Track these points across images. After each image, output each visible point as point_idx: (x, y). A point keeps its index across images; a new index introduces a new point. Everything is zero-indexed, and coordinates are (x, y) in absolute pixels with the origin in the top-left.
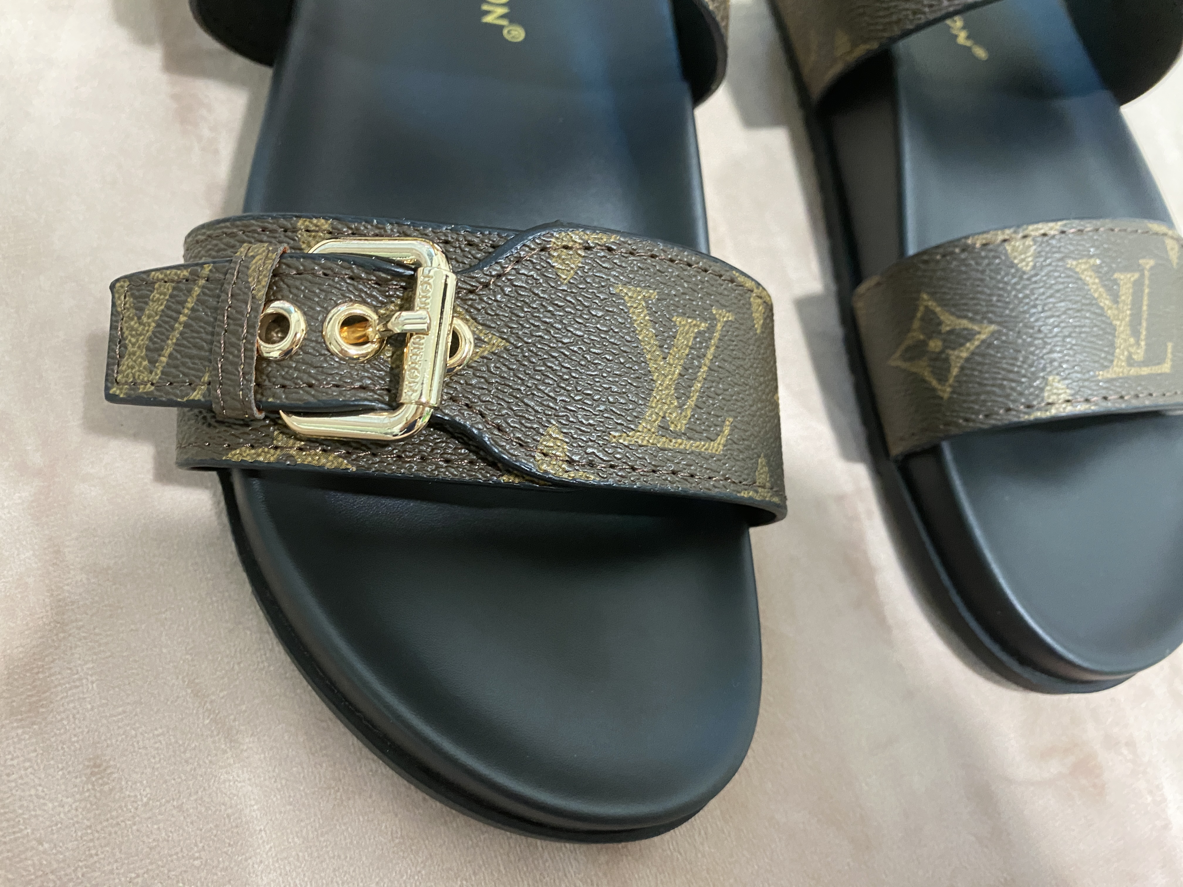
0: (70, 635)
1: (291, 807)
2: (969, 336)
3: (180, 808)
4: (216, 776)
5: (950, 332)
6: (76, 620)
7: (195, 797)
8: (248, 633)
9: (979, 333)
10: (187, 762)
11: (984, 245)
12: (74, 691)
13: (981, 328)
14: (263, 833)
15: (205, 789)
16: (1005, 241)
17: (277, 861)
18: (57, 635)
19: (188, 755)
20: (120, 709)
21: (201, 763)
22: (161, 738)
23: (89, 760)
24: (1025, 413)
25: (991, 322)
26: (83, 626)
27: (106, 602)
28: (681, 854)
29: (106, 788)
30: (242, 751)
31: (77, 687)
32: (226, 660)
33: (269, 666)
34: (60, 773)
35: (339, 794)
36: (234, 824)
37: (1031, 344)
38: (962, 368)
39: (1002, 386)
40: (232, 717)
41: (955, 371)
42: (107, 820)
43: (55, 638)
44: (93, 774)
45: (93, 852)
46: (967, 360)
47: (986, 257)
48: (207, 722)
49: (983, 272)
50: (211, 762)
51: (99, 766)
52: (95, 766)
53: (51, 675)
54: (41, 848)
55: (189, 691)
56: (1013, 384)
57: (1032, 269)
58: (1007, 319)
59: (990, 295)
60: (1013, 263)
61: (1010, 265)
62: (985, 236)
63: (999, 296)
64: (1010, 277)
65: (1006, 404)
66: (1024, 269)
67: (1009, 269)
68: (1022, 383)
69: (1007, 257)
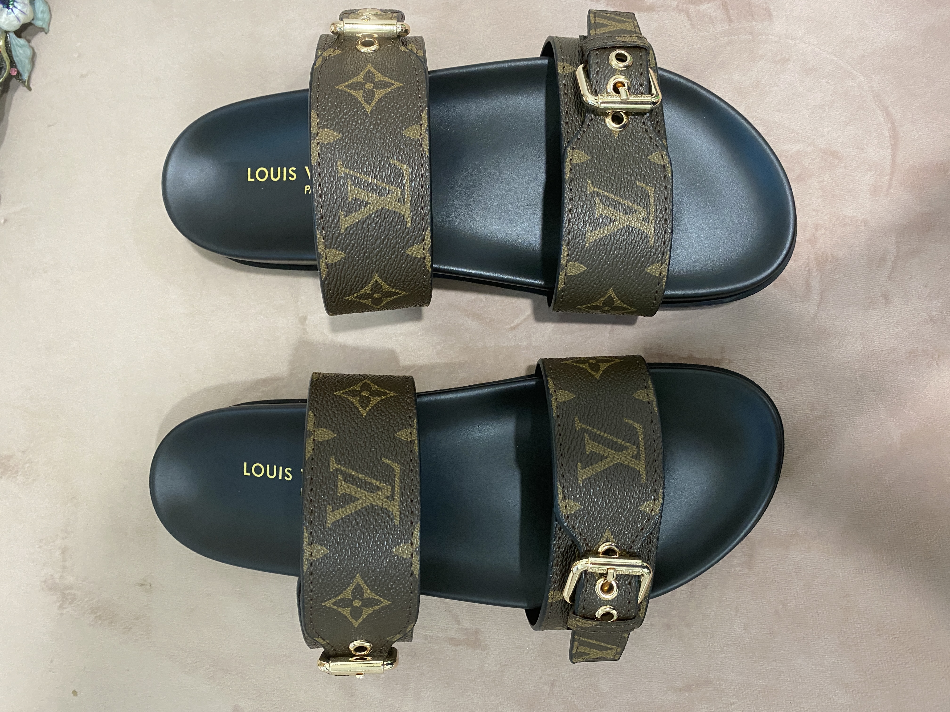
5: (604, 303)
9: (611, 295)
11: (564, 284)
13: (608, 294)
24: (661, 287)
25: (607, 290)
39: (643, 292)
46: (622, 301)
47: (571, 284)
49: (579, 287)
56: (644, 288)
57: (585, 266)
58: (609, 283)
59: (593, 287)
60: (579, 274)
61: (580, 275)
62: (559, 283)
63: (595, 284)
64: (586, 277)
65: (653, 293)
66: (584, 270)
67: (581, 277)
68: (645, 284)
69: (575, 276)
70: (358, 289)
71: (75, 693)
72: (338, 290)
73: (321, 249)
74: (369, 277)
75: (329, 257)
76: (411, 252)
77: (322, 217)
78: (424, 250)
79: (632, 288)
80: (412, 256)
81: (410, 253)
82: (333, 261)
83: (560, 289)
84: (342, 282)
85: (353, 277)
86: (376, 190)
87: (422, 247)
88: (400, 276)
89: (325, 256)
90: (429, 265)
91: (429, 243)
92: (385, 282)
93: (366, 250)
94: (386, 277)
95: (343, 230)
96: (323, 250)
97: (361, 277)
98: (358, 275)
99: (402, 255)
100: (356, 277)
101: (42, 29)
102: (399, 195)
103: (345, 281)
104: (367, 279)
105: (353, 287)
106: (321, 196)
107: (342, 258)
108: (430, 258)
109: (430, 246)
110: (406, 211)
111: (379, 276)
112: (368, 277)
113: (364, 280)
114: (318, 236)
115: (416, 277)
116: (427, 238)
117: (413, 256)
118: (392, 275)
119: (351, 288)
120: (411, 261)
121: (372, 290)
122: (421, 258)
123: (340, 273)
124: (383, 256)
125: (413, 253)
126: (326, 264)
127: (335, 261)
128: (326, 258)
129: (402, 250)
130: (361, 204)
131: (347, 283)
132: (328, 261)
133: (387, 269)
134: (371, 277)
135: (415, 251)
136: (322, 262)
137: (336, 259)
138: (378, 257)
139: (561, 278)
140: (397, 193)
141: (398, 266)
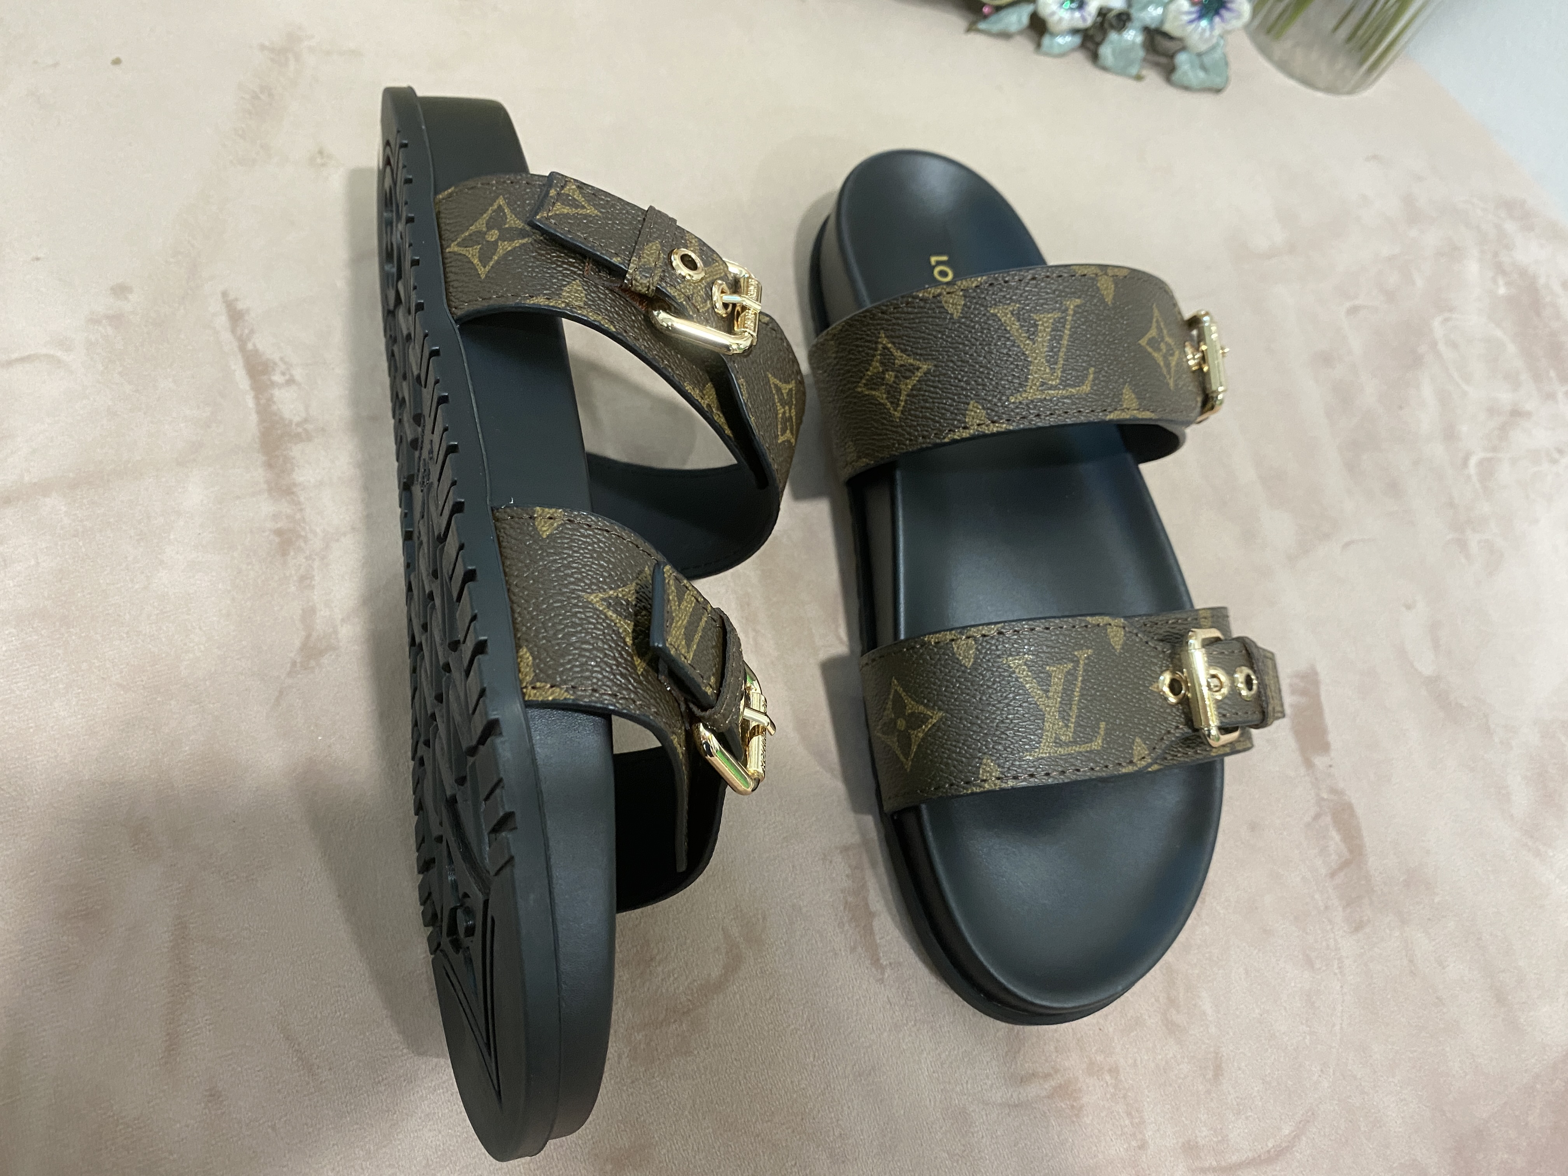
0: (193, 994)
1: (358, 1126)
2: (925, 719)
3: (273, 1128)
4: (301, 1103)
5: (913, 713)
6: (199, 982)
7: (285, 1119)
8: (329, 987)
9: (932, 717)
10: (279, 1091)
11: (936, 643)
12: (197, 1037)
13: (933, 713)
14: (336, 1147)
15: (292, 1113)
16: (953, 640)
17: (346, 1168)
18: (183, 994)
19: (280, 1086)
20: (230, 1052)
21: (290, 1091)
22: (261, 1073)
23: (206, 1091)
24: (964, 788)
25: (940, 709)
26: (202, 987)
27: (220, 967)
28: (675, 1165)
29: (219, 1112)
30: (321, 1082)
31: (197, 1034)
32: (310, 1010)
33: (345, 1014)
34: (186, 1101)
35: (395, 1116)
36: (314, 1140)
37: (969, 729)
38: (919, 746)
39: (947, 764)
40: (314, 1056)
41: (914, 748)
42: (219, 1136)
43: (182, 996)
44: (209, 1101)
45: (208, 1161)
46: (923, 739)
47: (938, 653)
48: (295, 1059)
49: (935, 666)
50: (297, 1091)
51: (214, 1095)
52: (211, 1095)
53: (179, 1026)
54: (171, 1158)
55: (282, 1036)
56: (956, 763)
57: (973, 664)
58: (952, 707)
59: (940, 686)
60: (958, 659)
61: (956, 661)
62: (937, 635)
63: (947, 687)
64: (955, 671)
65: (950, 780)
66: (967, 664)
67: (954, 664)
68: (962, 762)
69: (954, 654)
70: (902, 346)
71: (117, 62)
72: (897, 318)
73: (962, 284)
74: (926, 357)
75: (951, 297)
76: (973, 407)
77: (1006, 282)
78: (979, 425)
79: (951, 745)
80: (966, 410)
81: (971, 407)
82: (946, 302)
83: (926, 639)
84: (912, 321)
85: (923, 335)
86: (1052, 351)
87: (982, 422)
88: (931, 400)
89: (952, 291)
90: (956, 437)
91: (991, 429)
92: (918, 381)
93: (968, 346)
94: (929, 380)
95: (992, 311)
96: (960, 287)
97: (925, 345)
98: (926, 341)
99: (966, 396)
100: (924, 339)
101: (1039, 45)
102: (1050, 382)
103: (915, 325)
104: (921, 355)
105: (905, 338)
106: (1034, 279)
107: (952, 314)
108: (968, 435)
109: (987, 432)
110: (1031, 393)
111: (929, 370)
112: (926, 355)
113: (919, 351)
114: (979, 279)
115: (932, 423)
116: (997, 427)
117: (967, 412)
118: (932, 389)
119: (903, 335)
120: (958, 409)
121: (901, 366)
122: (965, 422)
123: (927, 315)
124: (961, 370)
125: (972, 411)
126: (940, 295)
127: (946, 306)
128: (948, 293)
129: (975, 395)
130: (1032, 330)
131: (911, 328)
132: (944, 297)
133: (942, 378)
134: (925, 360)
135: (975, 412)
136: (943, 288)
137: (948, 306)
138: (960, 363)
139: (946, 635)
140: (1053, 380)
141: (949, 393)
